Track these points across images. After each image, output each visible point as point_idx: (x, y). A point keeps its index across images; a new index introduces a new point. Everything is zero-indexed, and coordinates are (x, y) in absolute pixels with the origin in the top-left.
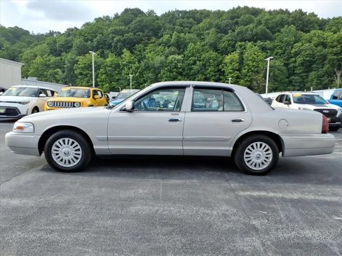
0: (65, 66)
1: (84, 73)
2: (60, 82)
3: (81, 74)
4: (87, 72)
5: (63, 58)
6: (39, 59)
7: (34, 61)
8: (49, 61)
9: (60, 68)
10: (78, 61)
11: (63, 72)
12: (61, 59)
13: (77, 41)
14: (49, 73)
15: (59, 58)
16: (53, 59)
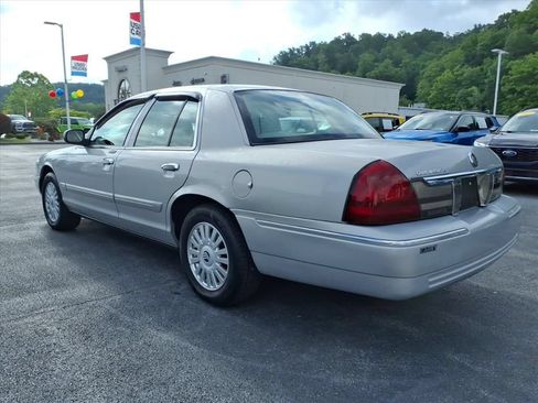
0: (486, 81)
1: (519, 89)
2: (475, 108)
3: (512, 91)
4: (525, 86)
5: (485, 67)
6: (447, 75)
7: (439, 78)
8: (462, 75)
9: (477, 85)
10: (510, 69)
11: (482, 91)
12: (482, 69)
13: (514, 34)
14: (459, 94)
15: (478, 68)
16: (468, 71)
